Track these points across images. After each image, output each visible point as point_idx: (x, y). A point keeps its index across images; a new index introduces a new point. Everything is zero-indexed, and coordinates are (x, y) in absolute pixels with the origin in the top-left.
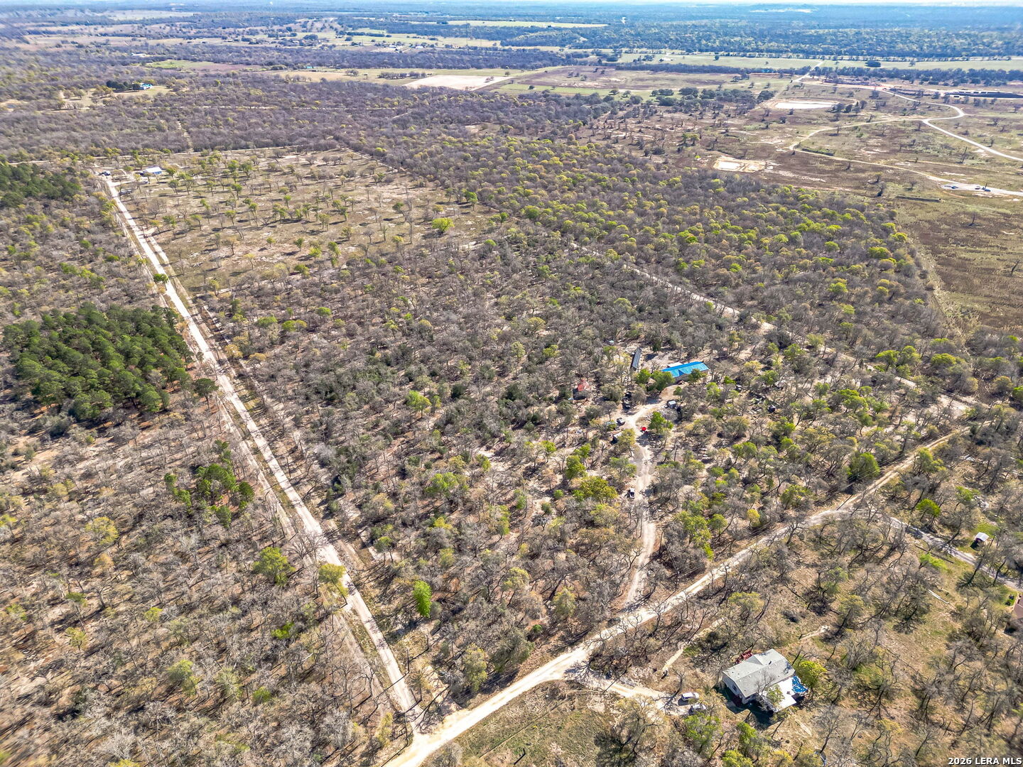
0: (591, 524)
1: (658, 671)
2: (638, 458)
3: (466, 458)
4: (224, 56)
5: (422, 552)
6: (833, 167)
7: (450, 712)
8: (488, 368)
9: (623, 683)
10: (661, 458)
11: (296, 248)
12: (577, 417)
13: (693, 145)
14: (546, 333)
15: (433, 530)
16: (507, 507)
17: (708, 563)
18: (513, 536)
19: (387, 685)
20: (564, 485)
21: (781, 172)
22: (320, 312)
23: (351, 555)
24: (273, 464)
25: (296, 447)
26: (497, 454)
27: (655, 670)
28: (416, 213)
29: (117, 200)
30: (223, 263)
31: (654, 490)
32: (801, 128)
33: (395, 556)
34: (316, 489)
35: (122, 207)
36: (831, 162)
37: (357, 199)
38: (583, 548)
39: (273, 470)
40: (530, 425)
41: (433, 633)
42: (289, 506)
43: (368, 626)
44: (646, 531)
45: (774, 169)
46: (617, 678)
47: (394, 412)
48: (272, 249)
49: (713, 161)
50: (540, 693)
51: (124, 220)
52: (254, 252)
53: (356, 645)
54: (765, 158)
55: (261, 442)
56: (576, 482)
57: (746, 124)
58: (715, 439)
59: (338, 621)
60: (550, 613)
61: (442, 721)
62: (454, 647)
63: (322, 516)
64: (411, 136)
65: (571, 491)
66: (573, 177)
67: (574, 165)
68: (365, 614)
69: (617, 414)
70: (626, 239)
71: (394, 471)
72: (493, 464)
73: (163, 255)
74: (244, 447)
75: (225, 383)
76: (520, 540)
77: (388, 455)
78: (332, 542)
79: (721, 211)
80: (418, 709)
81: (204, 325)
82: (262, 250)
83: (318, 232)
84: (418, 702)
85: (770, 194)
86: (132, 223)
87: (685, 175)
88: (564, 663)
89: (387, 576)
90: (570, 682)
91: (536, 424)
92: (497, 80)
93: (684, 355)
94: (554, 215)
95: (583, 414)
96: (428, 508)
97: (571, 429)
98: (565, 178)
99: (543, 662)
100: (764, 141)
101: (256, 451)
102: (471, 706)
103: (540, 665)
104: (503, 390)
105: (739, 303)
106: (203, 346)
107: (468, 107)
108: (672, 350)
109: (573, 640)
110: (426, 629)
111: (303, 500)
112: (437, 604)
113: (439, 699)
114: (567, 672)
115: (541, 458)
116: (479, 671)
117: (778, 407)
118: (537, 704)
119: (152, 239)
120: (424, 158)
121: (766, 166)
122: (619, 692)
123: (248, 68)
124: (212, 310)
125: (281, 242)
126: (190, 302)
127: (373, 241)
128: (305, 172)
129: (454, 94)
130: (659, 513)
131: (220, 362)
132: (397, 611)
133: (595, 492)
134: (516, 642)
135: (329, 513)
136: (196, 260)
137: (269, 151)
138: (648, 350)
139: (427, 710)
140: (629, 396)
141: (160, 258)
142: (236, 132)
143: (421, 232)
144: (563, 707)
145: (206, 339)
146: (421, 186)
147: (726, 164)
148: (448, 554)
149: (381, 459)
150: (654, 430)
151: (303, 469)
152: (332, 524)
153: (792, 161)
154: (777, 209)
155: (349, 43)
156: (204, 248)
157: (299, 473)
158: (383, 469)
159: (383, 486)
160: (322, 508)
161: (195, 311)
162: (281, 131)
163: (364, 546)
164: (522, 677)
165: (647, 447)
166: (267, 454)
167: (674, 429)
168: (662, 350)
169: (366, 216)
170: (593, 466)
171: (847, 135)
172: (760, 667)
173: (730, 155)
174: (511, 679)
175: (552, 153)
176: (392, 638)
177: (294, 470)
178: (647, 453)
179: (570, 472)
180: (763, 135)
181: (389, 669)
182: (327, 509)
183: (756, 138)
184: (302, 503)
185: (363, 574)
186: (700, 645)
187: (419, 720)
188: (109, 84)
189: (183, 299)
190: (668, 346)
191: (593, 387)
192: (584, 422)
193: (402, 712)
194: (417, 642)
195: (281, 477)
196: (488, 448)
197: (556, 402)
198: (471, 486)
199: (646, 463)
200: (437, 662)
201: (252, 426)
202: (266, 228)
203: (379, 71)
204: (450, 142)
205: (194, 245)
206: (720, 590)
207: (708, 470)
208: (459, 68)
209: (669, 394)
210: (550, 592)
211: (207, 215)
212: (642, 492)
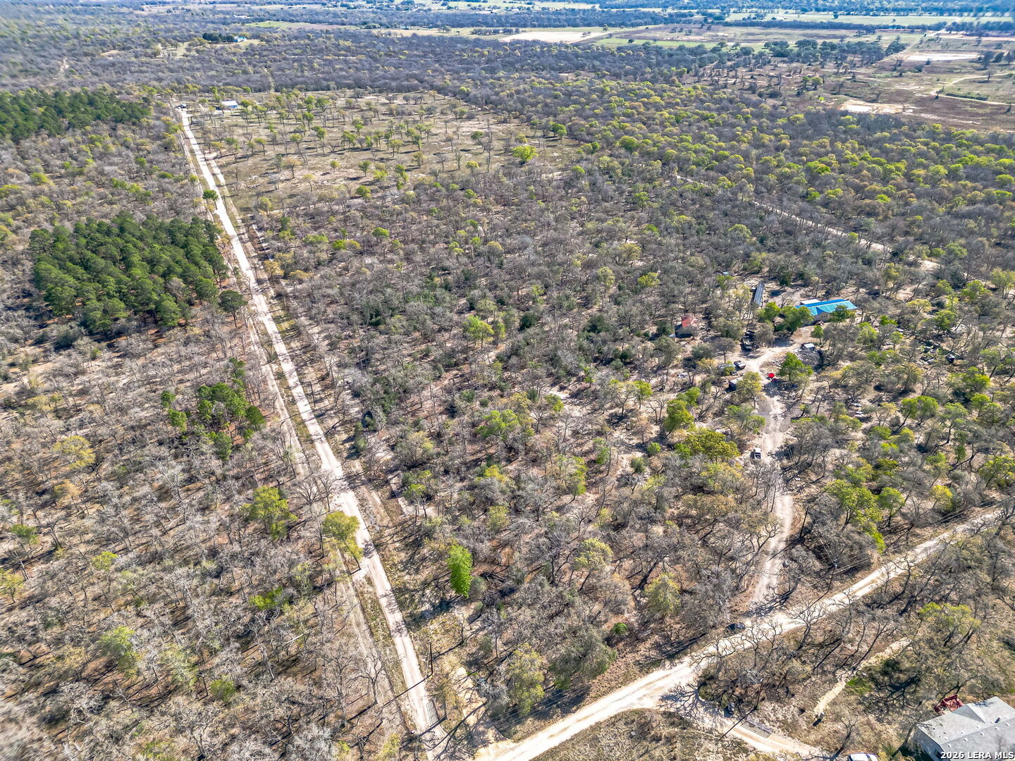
0: (699, 489)
1: (808, 712)
2: (765, 409)
3: (532, 396)
4: (321, 18)
5: (466, 509)
6: (988, 111)
7: (485, 743)
8: (568, 298)
9: (752, 726)
10: (797, 412)
11: (361, 173)
12: (680, 357)
13: (815, 89)
14: (640, 264)
15: (482, 481)
16: (583, 460)
17: (875, 555)
18: (591, 498)
19: (399, 692)
20: (661, 438)
21: (923, 115)
22: (376, 234)
23: (375, 505)
24: (298, 391)
25: (328, 374)
26: (574, 395)
27: (802, 711)
28: (497, 145)
29: (187, 129)
30: (281, 185)
31: (787, 452)
32: (942, 76)
33: (430, 511)
34: (343, 423)
35: (190, 134)
36: (986, 105)
37: (434, 131)
38: (689, 521)
39: (296, 398)
40: (619, 362)
41: (471, 620)
42: (308, 440)
43: (383, 602)
44: (778, 505)
45: (915, 111)
46: (743, 718)
47: (449, 342)
48: (335, 173)
49: (840, 103)
50: (622, 727)
51: (189, 144)
52: (317, 176)
53: (364, 627)
54: (902, 102)
55: (288, 367)
56: (678, 435)
57: (876, 72)
58: (872, 394)
59: (344, 592)
60: (639, 607)
61: (472, 755)
62: (499, 643)
63: (345, 455)
64: (499, 79)
65: (671, 447)
66: (675, 115)
67: (677, 104)
68: (383, 586)
69: (734, 357)
70: (741, 169)
71: (442, 408)
72: (566, 407)
73: (221, 177)
74: (267, 370)
75: (260, 303)
76: (600, 504)
77: (436, 388)
78: (353, 488)
79: (857, 146)
80: (439, 732)
81: (249, 244)
82: (324, 174)
83: (388, 160)
84: (441, 720)
85: (915, 131)
86: (196, 148)
87: (807, 114)
88: (660, 684)
89: (415, 537)
90: (668, 715)
91: (626, 364)
92: (593, 35)
93: (821, 293)
94: (654, 145)
95: (689, 354)
96: (479, 455)
97: (672, 372)
98: (667, 115)
99: (627, 679)
100: (898, 87)
101: (280, 376)
102: (519, 735)
103: (624, 683)
104: (585, 322)
105: (889, 237)
106: (244, 264)
107: (561, 56)
108: (805, 286)
109: (672, 651)
110: (462, 613)
111: (326, 435)
112: (480, 579)
113: (472, 720)
114: (665, 698)
115: (631, 403)
116: (532, 684)
117: (958, 358)
118: (617, 744)
119: (213, 163)
120: (511, 95)
121: (904, 109)
122: (746, 739)
123: (342, 27)
124: (260, 229)
125: (346, 168)
126: (240, 221)
127: (446, 169)
128: (383, 109)
129: (549, 45)
130: (798, 482)
131: (259, 282)
132: (426, 584)
133: (708, 448)
134: (589, 647)
135: (355, 453)
136: (253, 182)
137: (349, 92)
138: (773, 286)
139: (452, 734)
140: (751, 336)
141: (217, 179)
142: (320, 75)
143: (500, 162)
144: (657, 753)
145: (249, 258)
146: (505, 121)
147: (855, 107)
148: (500, 513)
149: (426, 393)
150: (786, 378)
151: (332, 399)
152: (357, 466)
153: (935, 105)
154: (926, 144)
155: (445, 7)
156: (264, 171)
157: (327, 403)
158: (428, 405)
159: (425, 423)
160: (348, 445)
161: (243, 230)
162: (365, 75)
163: (393, 495)
164: (596, 698)
165: (776, 398)
166: (293, 380)
167: (813, 377)
168: (792, 287)
169: (442, 147)
170: (701, 418)
171: (1000, 82)
172: (980, 726)
173: (860, 98)
174: (578, 700)
175: (652, 93)
176: (415, 622)
177: (321, 400)
178: (776, 405)
179: (672, 422)
180: (896, 82)
181: (405, 666)
182: (353, 447)
183: (888, 84)
184: (324, 439)
185: (387, 532)
186: (873, 679)
187: (439, 750)
188: (205, 36)
189: (232, 219)
190: (799, 282)
191: (702, 324)
192: (690, 364)
193: (418, 732)
194: (447, 631)
195: (304, 407)
196: (562, 389)
197: (651, 340)
198: (537, 431)
199: (775, 417)
200: (473, 664)
201: (280, 348)
202: (332, 155)
203: (472, 29)
204: (540, 83)
205: (255, 168)
206: (897, 597)
207: (865, 431)
208: (555, 26)
209: (804, 336)
210: (640, 577)
211: (274, 142)
212: (770, 454)
